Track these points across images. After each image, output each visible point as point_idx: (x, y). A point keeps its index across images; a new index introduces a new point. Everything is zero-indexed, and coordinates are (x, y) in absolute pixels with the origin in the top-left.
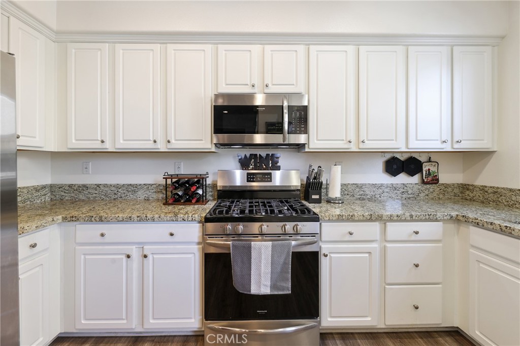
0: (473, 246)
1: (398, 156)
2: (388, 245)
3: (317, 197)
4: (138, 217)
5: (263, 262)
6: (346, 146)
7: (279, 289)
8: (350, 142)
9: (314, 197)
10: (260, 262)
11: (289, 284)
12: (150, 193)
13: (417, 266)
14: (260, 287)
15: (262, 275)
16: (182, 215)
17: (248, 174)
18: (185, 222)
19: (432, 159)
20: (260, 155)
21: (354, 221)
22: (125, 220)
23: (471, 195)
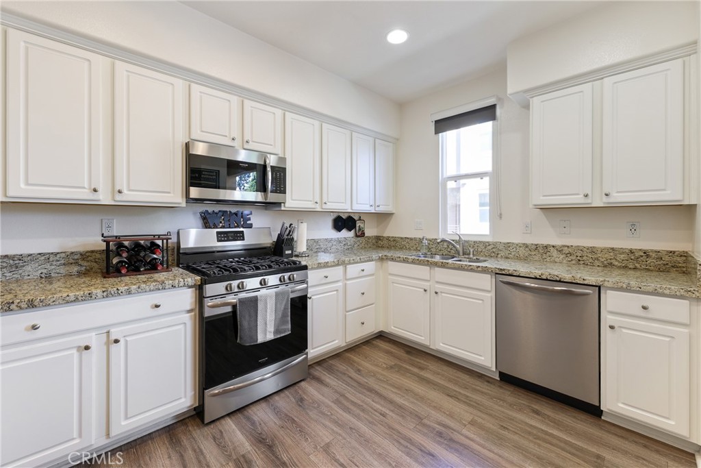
0: (390, 274)
1: (342, 215)
2: (348, 282)
3: (290, 252)
4: (103, 292)
5: (268, 311)
6: (313, 206)
7: (281, 333)
8: (317, 203)
9: (287, 252)
10: (266, 311)
11: (289, 326)
12: (53, 267)
13: (363, 294)
14: (266, 334)
15: (268, 323)
16: (171, 282)
17: (218, 233)
18: (175, 289)
19: (361, 218)
20: (230, 212)
21: (329, 267)
22: (80, 298)
23: (382, 243)
